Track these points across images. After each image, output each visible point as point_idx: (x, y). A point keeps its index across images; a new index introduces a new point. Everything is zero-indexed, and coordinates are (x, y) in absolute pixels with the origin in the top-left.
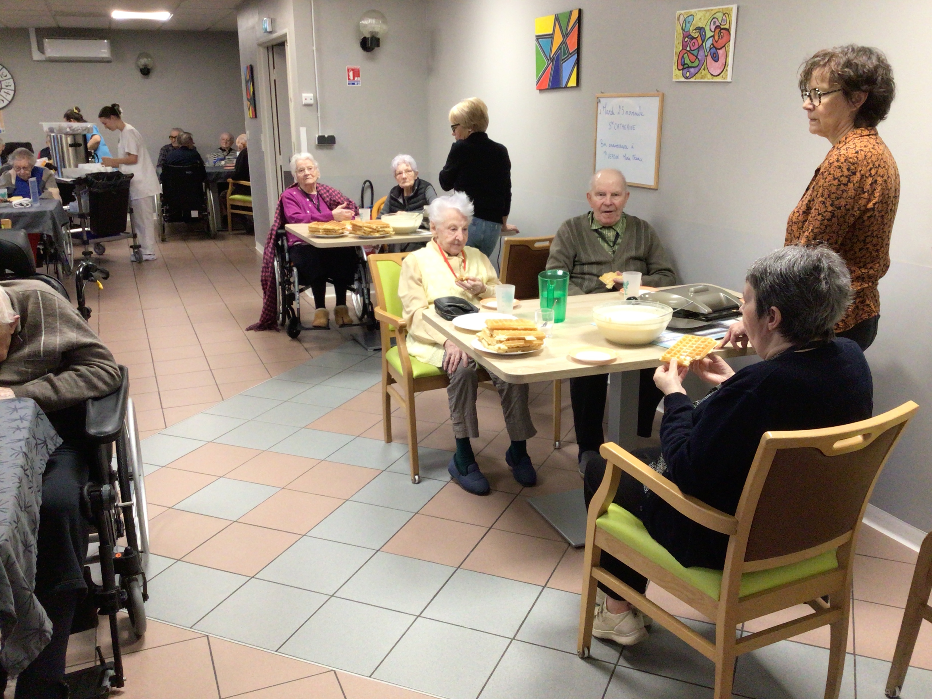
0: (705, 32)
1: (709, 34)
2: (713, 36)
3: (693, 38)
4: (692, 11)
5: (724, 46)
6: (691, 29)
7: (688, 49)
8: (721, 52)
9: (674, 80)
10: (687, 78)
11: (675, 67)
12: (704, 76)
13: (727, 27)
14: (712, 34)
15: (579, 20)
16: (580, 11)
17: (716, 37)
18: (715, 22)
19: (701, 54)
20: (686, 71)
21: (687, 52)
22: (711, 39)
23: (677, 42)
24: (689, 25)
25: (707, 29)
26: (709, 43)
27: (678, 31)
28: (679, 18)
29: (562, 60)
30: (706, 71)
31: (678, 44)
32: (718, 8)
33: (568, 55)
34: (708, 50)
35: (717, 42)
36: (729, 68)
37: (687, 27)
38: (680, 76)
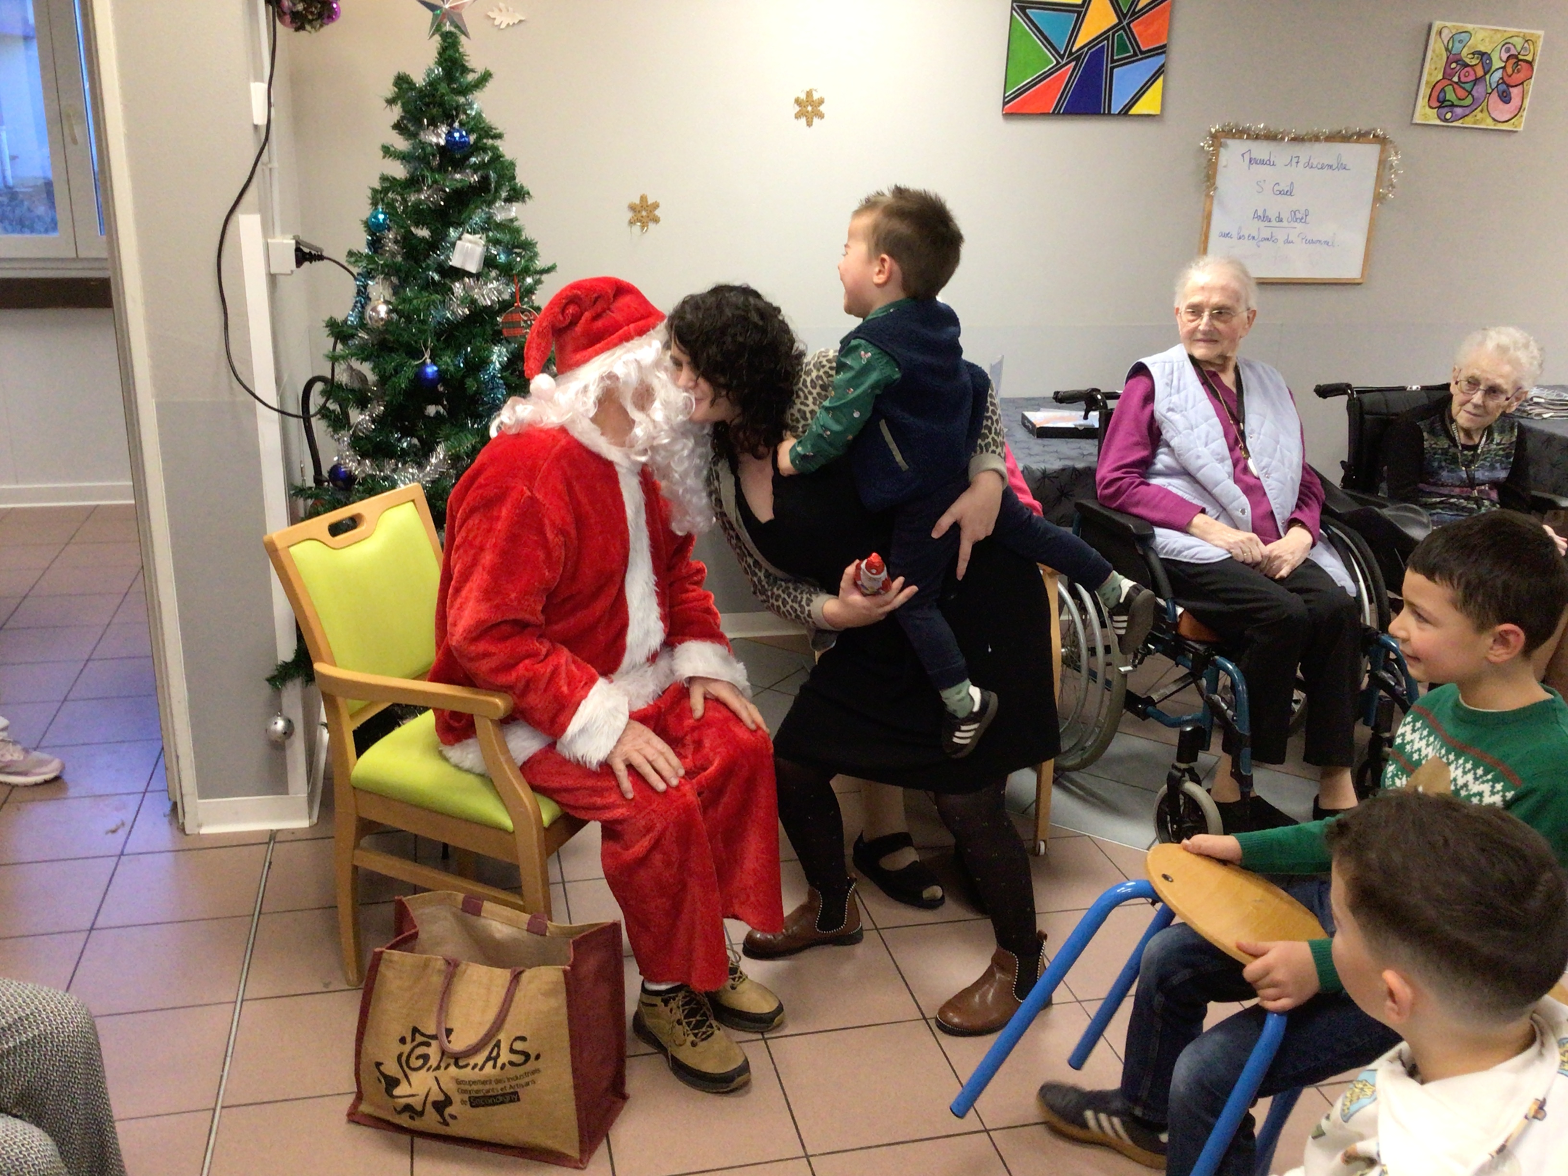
0: (1491, 62)
1: (1497, 64)
2: (1504, 68)
3: (1466, 65)
4: (1470, 27)
5: (1522, 83)
6: (1465, 52)
7: (1456, 79)
8: (1515, 92)
9: (1417, 120)
10: (1446, 120)
11: (1422, 101)
12: (1479, 120)
13: (1529, 58)
14: (1503, 64)
17: (1509, 71)
19: (1479, 91)
20: (1446, 110)
21: (1453, 84)
22: (1501, 71)
23: (1433, 67)
24: (1461, 45)
25: (1495, 57)
26: (1498, 75)
27: (1437, 52)
28: (1440, 33)
29: (1113, 61)
30: (1485, 114)
31: (1433, 71)
32: (1514, 30)
33: (1135, 54)
34: (1494, 86)
35: (1510, 76)
36: (1525, 114)
37: (1458, 47)
38: (1431, 116)
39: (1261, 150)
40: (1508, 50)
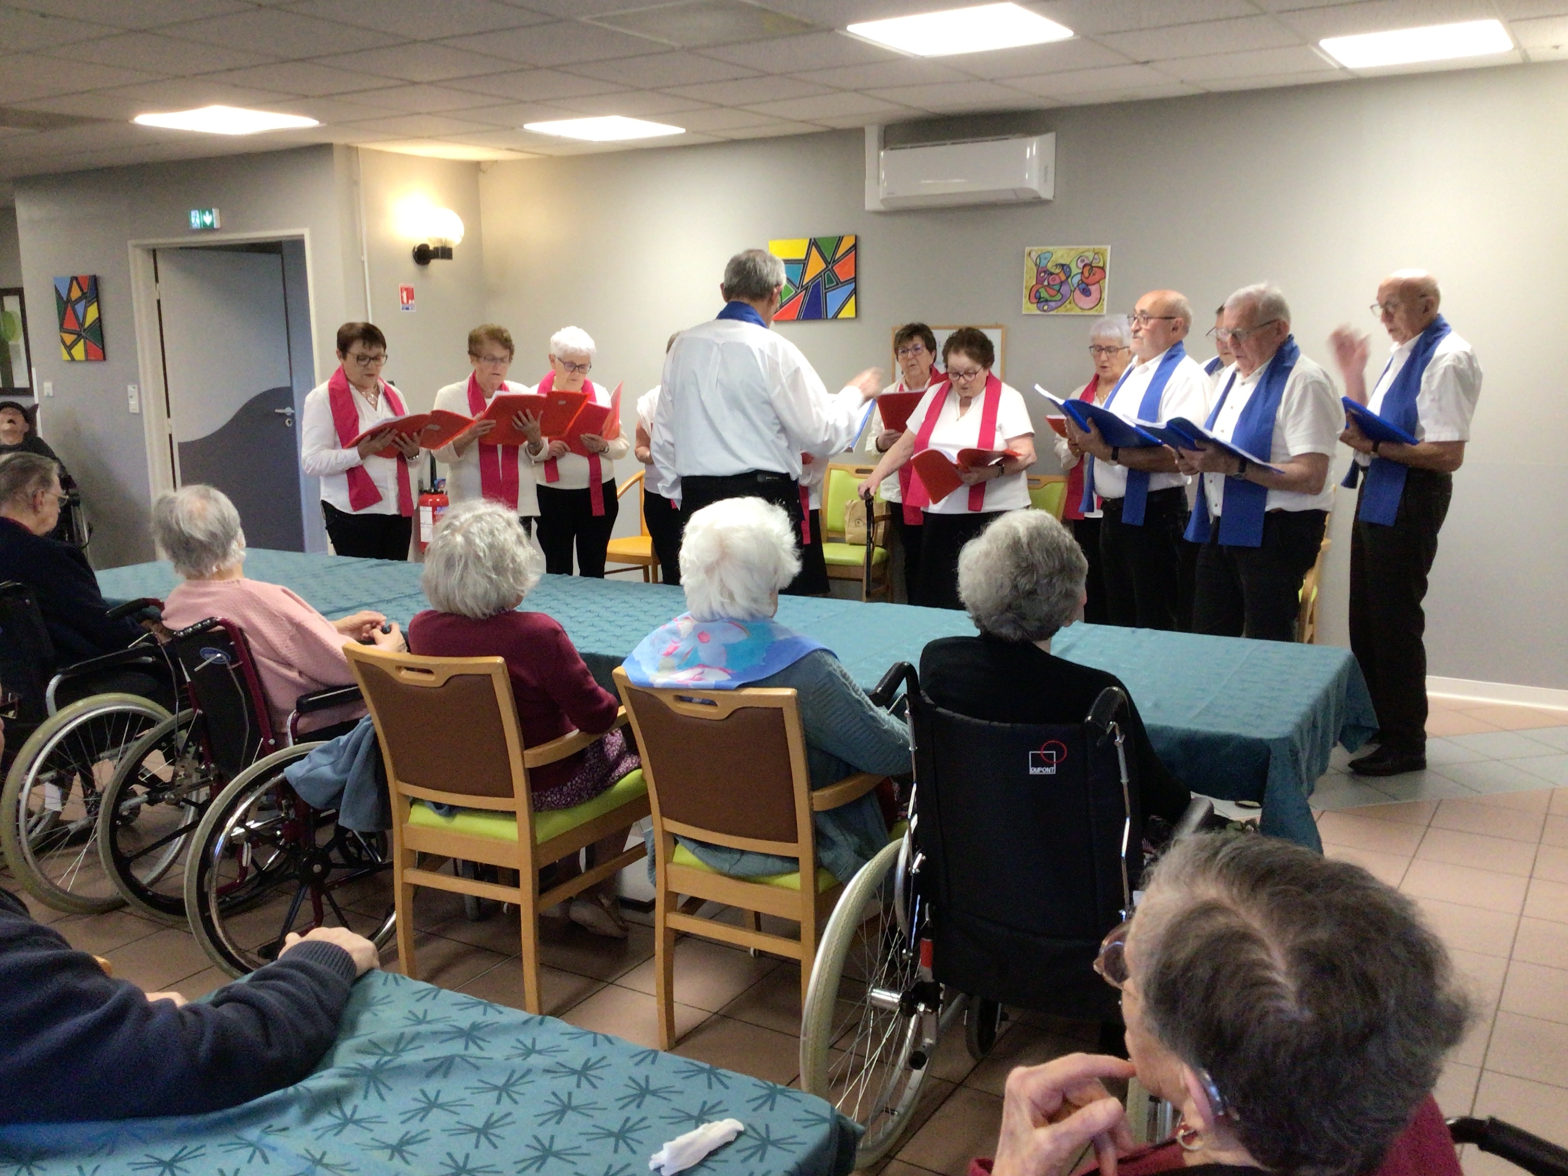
0: (1070, 270)
1: (1075, 271)
2: (1082, 273)
3: (1052, 274)
4: (1050, 248)
5: (1098, 282)
6: (1049, 266)
7: (1046, 283)
8: (1093, 288)
9: (1023, 312)
10: (1044, 311)
11: (1025, 300)
12: (1069, 309)
13: (1101, 264)
14: (1080, 271)
15: (855, 247)
16: (856, 237)
17: (1086, 274)
19: (1065, 289)
20: (1042, 304)
21: (1044, 287)
22: (1079, 276)
23: (1028, 277)
24: (1046, 261)
25: (1073, 266)
26: (1077, 279)
27: (1029, 266)
28: (1030, 254)
29: (826, 289)
30: (1073, 305)
31: (1029, 279)
32: (1086, 247)
33: (837, 284)
34: (1076, 285)
35: (1087, 278)
36: (1105, 303)
37: (1043, 263)
38: (1033, 309)
40: (1083, 261)
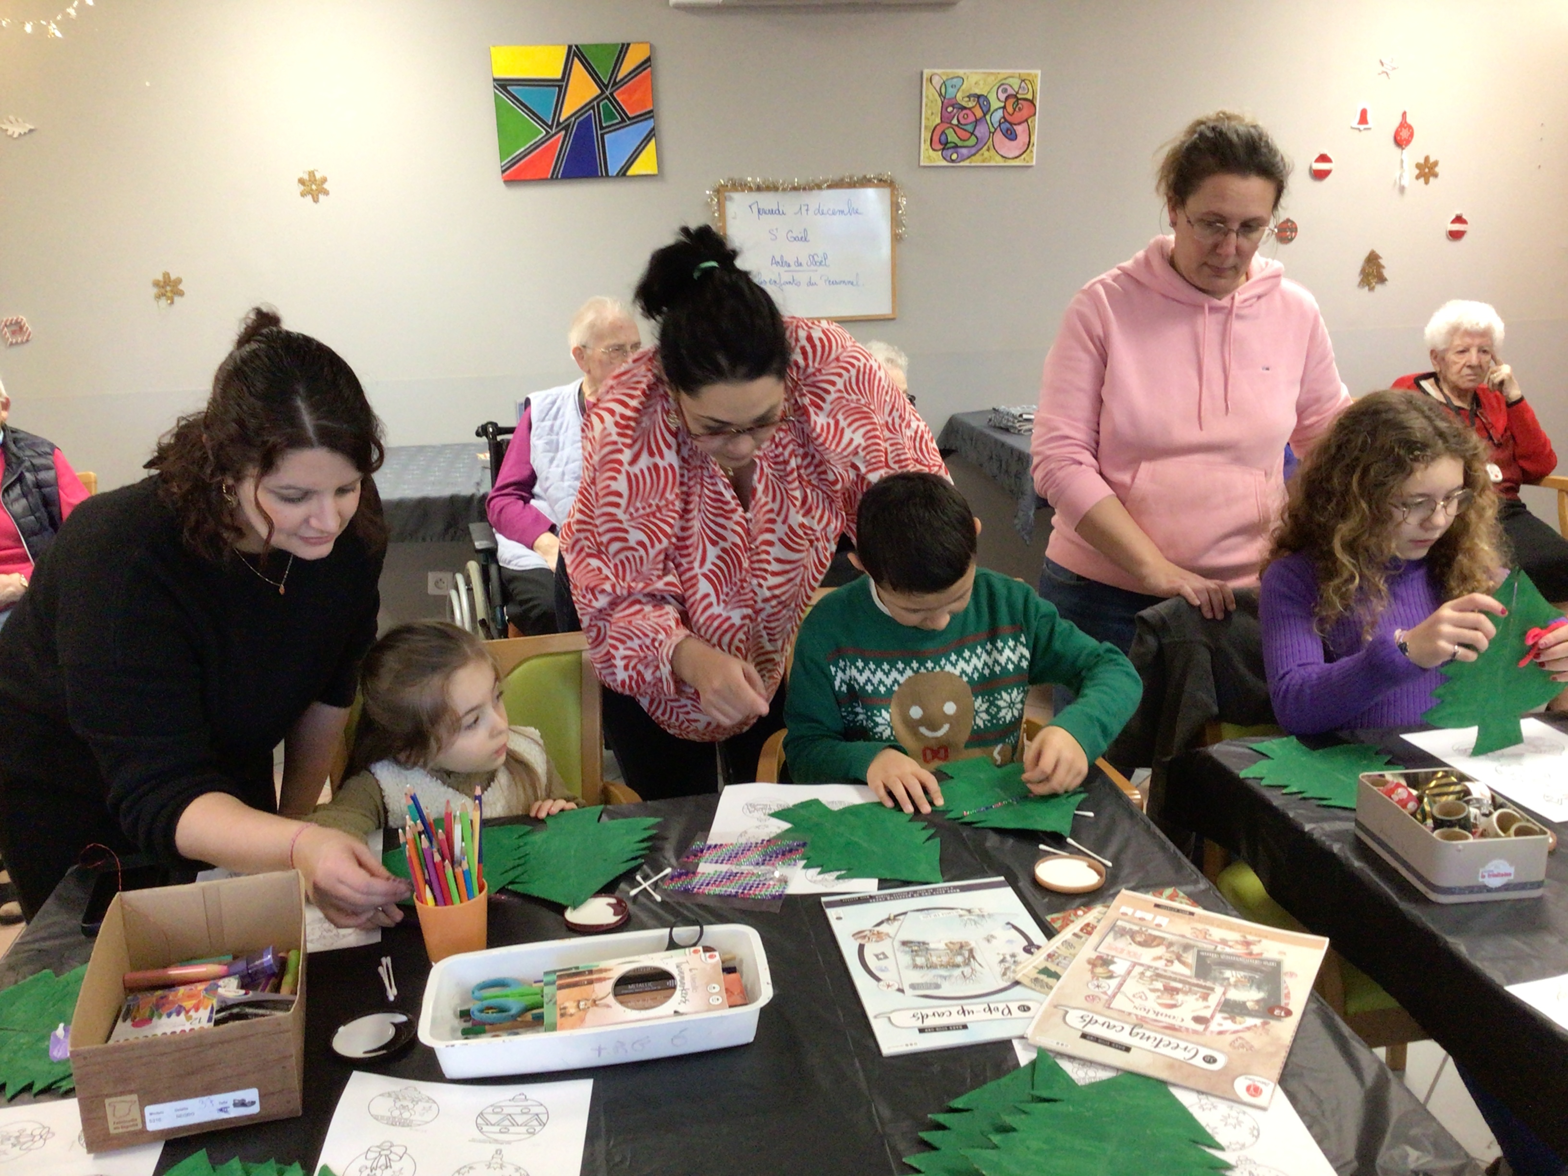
0: (989, 103)
1: (995, 104)
2: (1004, 108)
3: (964, 108)
4: (961, 72)
5: (1026, 120)
6: (959, 96)
7: (955, 122)
8: (1019, 129)
9: (923, 163)
10: (953, 161)
11: (925, 146)
12: (988, 157)
13: (1030, 97)
14: (1002, 105)
15: (650, 61)
16: (650, 47)
17: (1010, 109)
18: (1005, 91)
19: (981, 131)
20: (950, 151)
21: (952, 126)
22: (1001, 111)
23: (930, 112)
24: (955, 90)
25: (992, 98)
26: (997, 116)
27: (931, 97)
28: (930, 80)
29: (602, 128)
30: (992, 151)
31: (931, 116)
32: (1010, 71)
33: (623, 120)
34: (996, 125)
35: (1011, 115)
36: (1035, 149)
37: (951, 92)
38: (937, 158)
39: (767, 200)
